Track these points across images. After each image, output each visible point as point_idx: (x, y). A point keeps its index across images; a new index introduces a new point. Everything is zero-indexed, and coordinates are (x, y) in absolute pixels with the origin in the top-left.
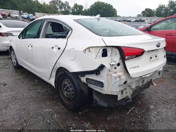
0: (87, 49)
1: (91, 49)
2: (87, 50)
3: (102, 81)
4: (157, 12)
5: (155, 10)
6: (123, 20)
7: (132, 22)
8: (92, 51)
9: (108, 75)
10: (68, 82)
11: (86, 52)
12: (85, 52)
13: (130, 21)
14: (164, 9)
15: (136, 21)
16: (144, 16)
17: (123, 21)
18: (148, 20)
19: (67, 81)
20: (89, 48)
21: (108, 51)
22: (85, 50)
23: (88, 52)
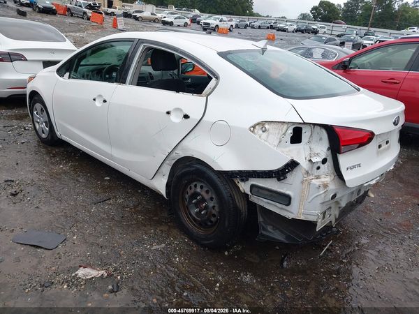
0: (258, 124)
1: (267, 126)
2: (257, 127)
3: (288, 192)
4: (345, 12)
5: (343, 6)
6: (269, 25)
7: (288, 32)
8: (271, 131)
9: (302, 182)
10: (205, 189)
11: (256, 131)
12: (253, 132)
13: (284, 30)
14: (363, 6)
15: (297, 31)
16: (315, 18)
17: (268, 28)
18: (325, 30)
19: (201, 187)
20: (262, 124)
21: (303, 131)
22: (254, 127)
23: (261, 132)
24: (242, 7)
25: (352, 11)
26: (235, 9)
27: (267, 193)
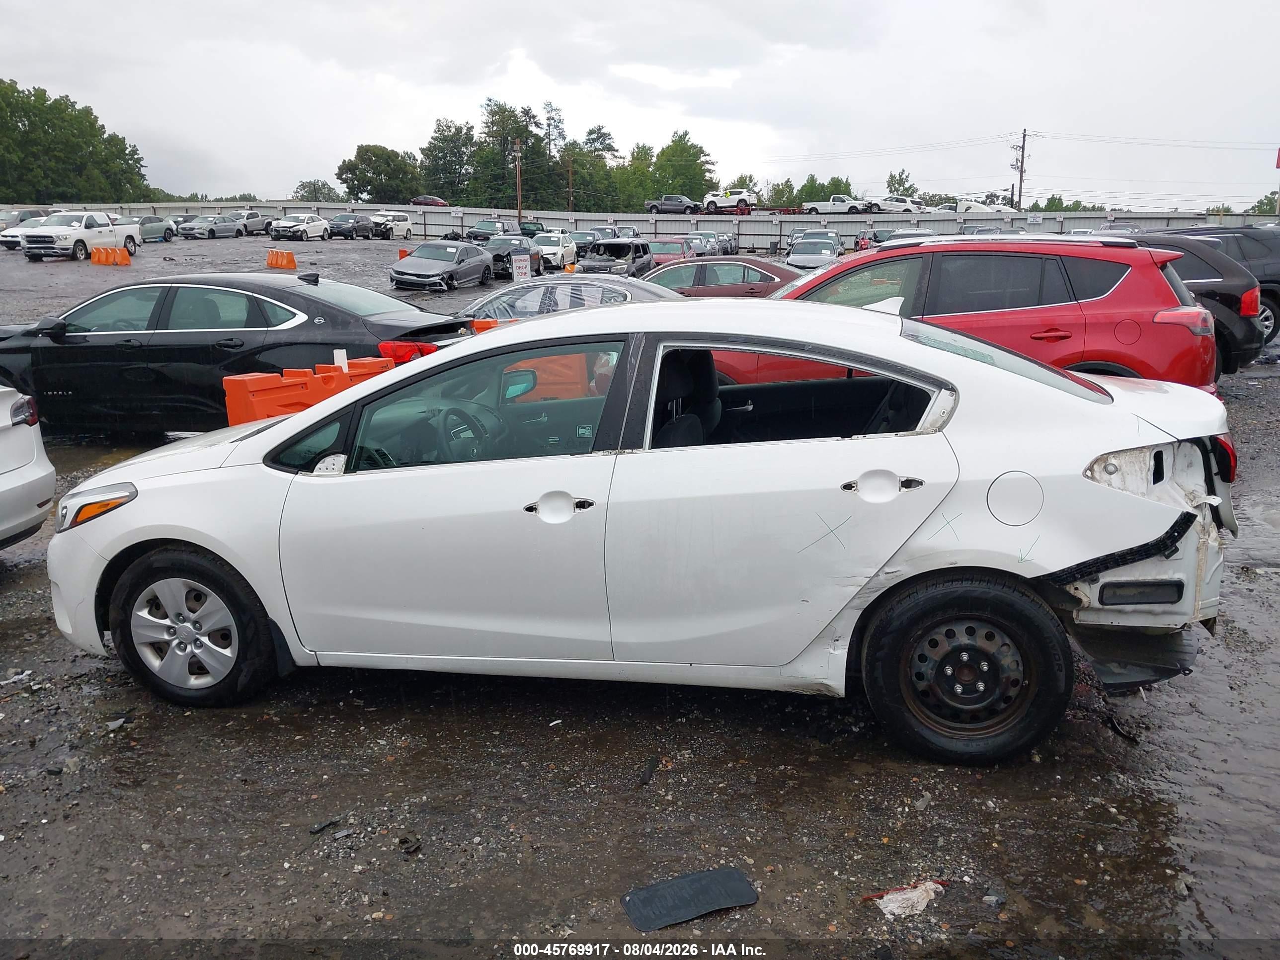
0: (1096, 461)
1: (1114, 462)
2: (1096, 467)
3: (1176, 576)
4: (432, 171)
5: (420, 157)
8: (1124, 468)
9: (1198, 549)
10: (982, 632)
11: (1097, 475)
12: (1093, 478)
13: (296, 236)
14: (472, 155)
15: (333, 233)
17: (239, 233)
18: (408, 225)
19: (971, 632)
20: (1102, 459)
21: (1165, 458)
22: (1091, 468)
23: (1106, 476)
24: (106, 173)
25: (447, 169)
26: (81, 182)
27: (1132, 591)
